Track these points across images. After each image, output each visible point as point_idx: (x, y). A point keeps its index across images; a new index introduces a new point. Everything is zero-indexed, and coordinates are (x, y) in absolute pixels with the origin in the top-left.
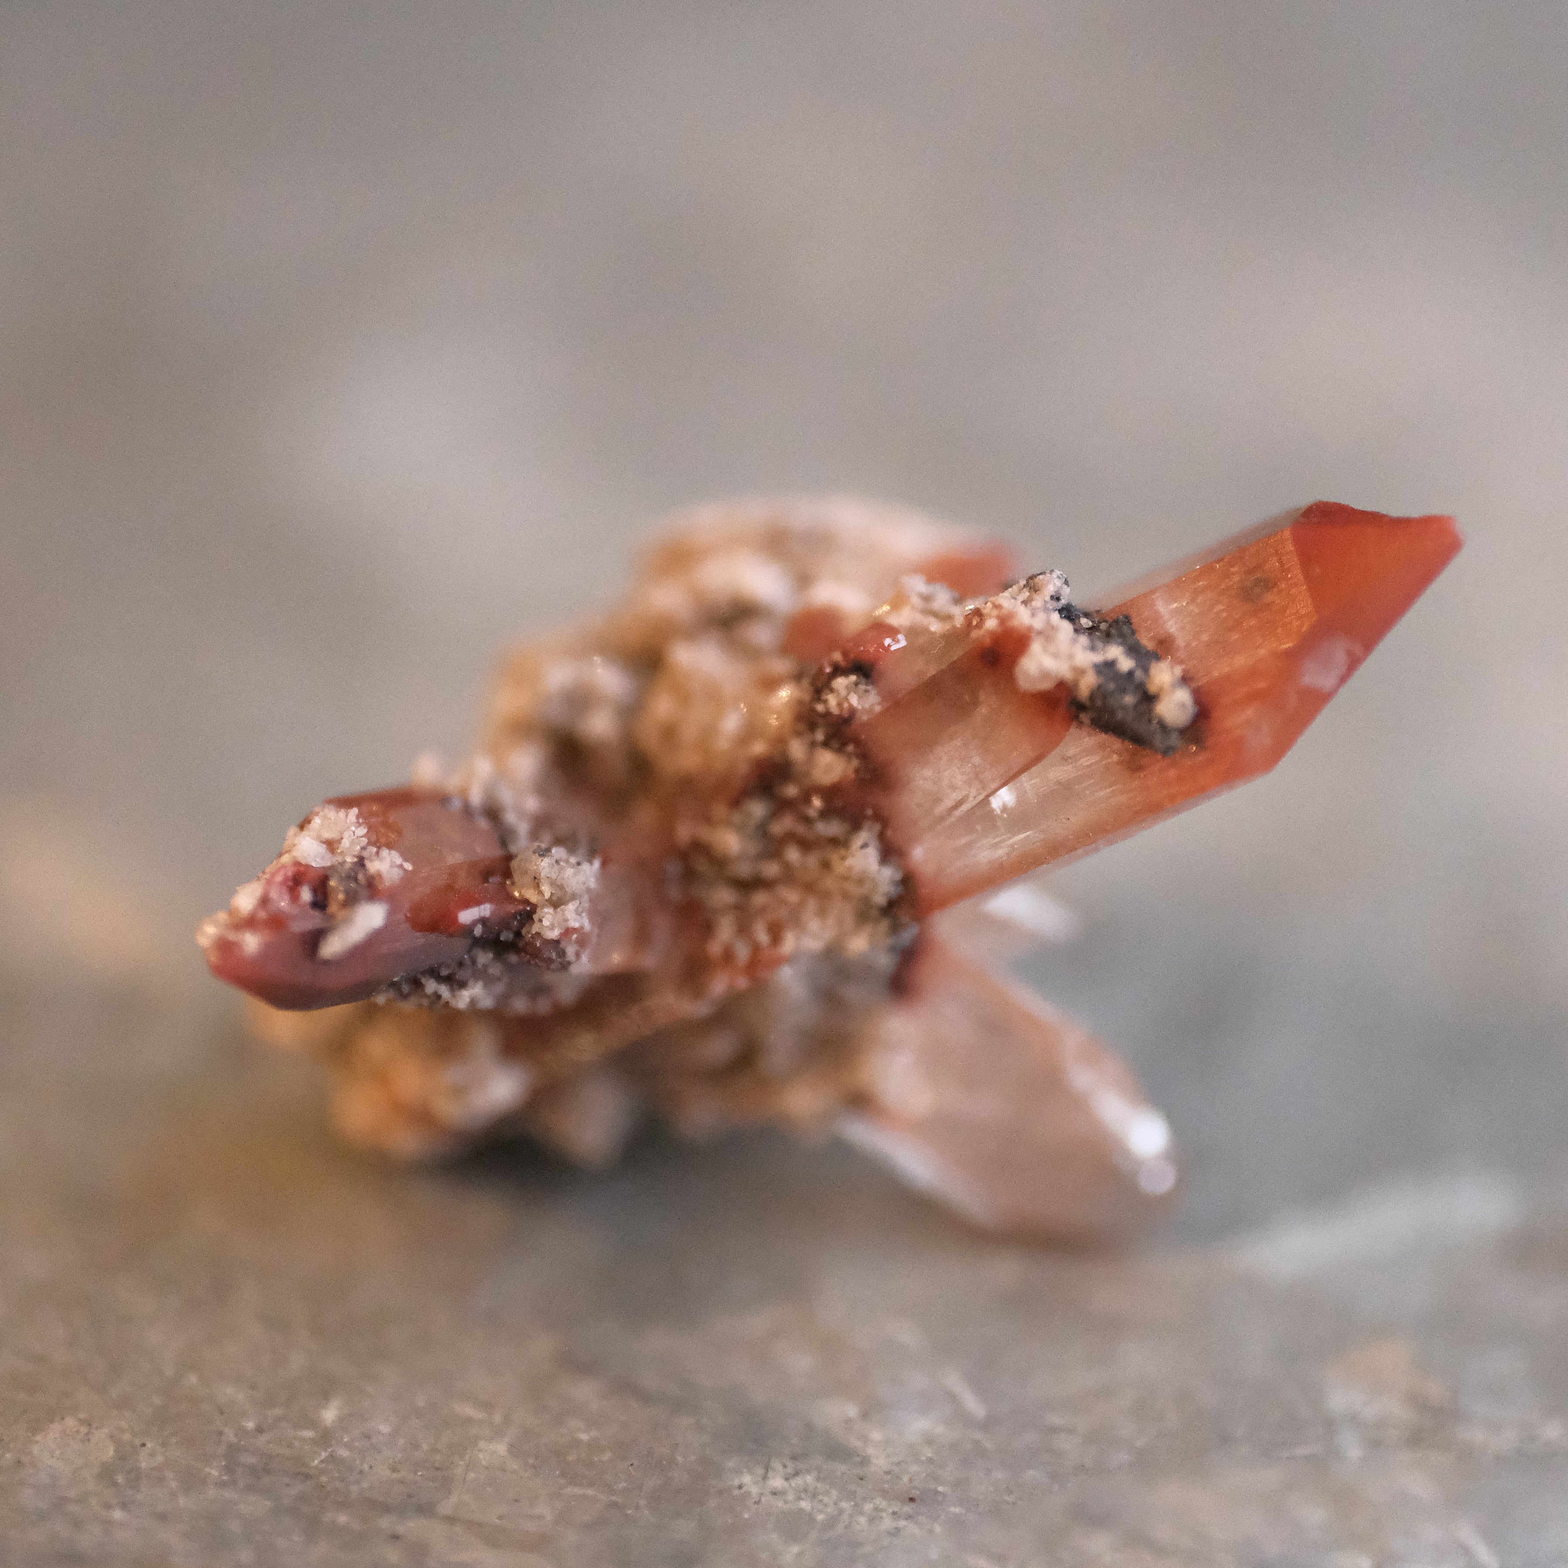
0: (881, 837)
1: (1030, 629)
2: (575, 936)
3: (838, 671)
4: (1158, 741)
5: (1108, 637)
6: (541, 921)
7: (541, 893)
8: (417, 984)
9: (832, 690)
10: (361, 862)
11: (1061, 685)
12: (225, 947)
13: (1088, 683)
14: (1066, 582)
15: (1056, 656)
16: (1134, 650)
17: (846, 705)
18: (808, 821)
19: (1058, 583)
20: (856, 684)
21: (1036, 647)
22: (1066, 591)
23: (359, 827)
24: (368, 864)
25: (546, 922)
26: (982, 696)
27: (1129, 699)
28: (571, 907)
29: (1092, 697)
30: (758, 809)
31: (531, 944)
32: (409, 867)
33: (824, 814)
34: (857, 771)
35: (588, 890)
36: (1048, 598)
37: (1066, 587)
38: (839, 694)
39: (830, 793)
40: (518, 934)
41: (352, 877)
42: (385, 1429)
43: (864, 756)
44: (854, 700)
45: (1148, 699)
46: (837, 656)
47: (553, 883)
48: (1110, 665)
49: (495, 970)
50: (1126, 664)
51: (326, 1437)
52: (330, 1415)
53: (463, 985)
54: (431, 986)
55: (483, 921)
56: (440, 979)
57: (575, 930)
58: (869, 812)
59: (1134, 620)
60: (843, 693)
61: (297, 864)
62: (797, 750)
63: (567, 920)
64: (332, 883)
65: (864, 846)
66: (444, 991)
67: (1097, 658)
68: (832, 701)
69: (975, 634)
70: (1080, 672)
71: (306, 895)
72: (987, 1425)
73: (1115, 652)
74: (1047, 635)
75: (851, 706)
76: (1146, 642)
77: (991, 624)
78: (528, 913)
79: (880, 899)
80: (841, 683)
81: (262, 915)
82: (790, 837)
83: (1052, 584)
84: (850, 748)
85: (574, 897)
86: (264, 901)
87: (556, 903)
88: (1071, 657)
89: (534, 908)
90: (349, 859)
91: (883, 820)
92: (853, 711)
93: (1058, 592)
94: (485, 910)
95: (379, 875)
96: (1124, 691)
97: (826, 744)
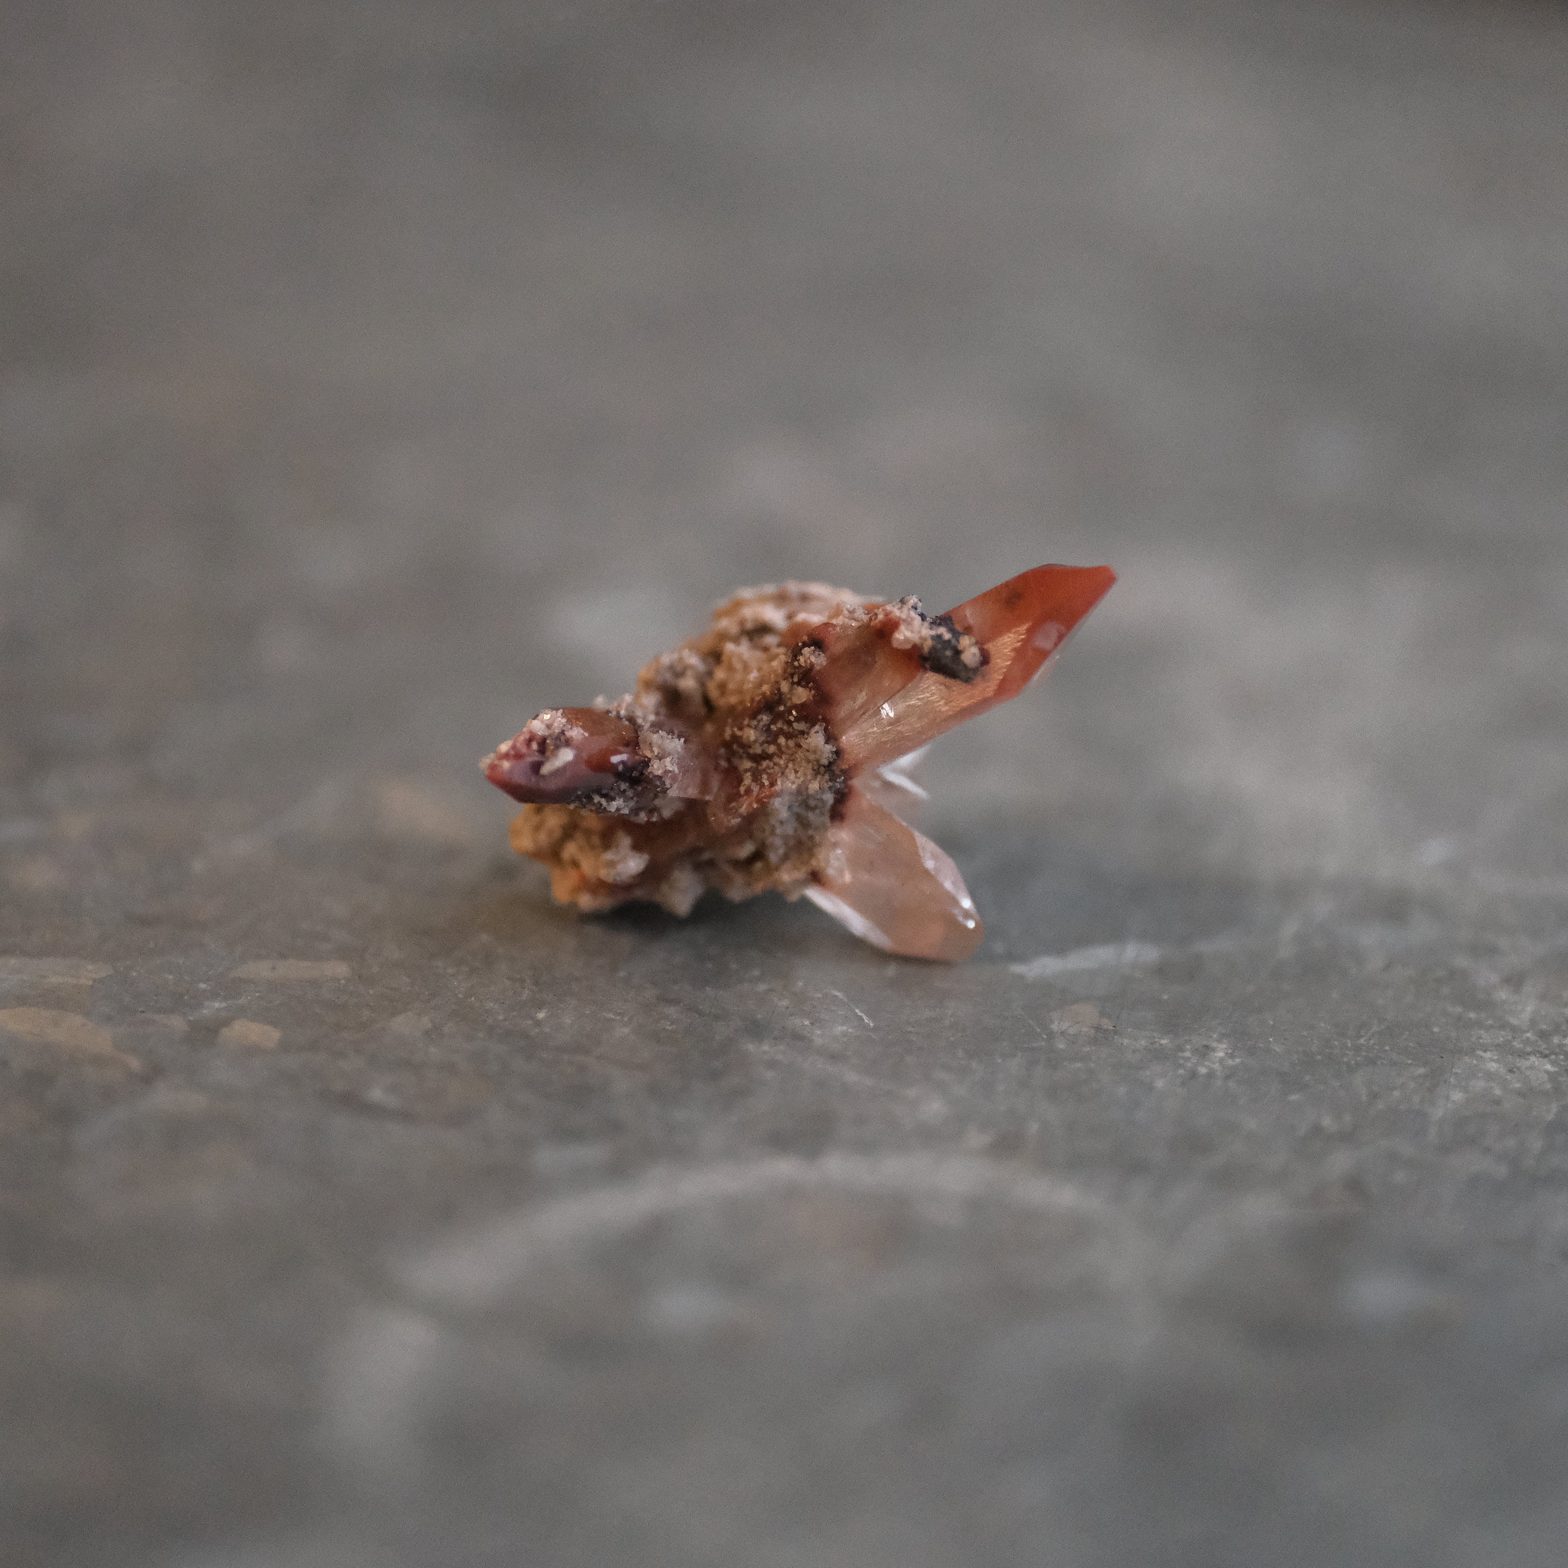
0: (826, 730)
1: (900, 618)
2: (670, 774)
3: (805, 645)
4: (963, 674)
5: (940, 625)
6: (652, 766)
7: (652, 751)
8: (590, 799)
9: (802, 655)
10: (563, 732)
11: (915, 646)
12: (493, 767)
13: (928, 645)
14: (920, 600)
15: (912, 632)
16: (952, 630)
17: (809, 662)
18: (789, 723)
19: (916, 600)
20: (814, 651)
21: (902, 628)
22: (920, 604)
23: (563, 718)
24: (566, 733)
25: (655, 766)
26: (877, 659)
27: (948, 653)
28: (668, 759)
29: (930, 653)
30: (765, 718)
31: (647, 777)
32: (586, 735)
33: (797, 719)
34: (814, 696)
35: (678, 753)
36: (910, 607)
37: (919, 602)
38: (805, 655)
39: (801, 708)
40: (642, 774)
41: (558, 738)
42: (568, 1021)
43: (817, 688)
44: (813, 659)
45: (957, 653)
46: (805, 638)
47: (659, 747)
48: (939, 637)
49: (630, 793)
50: (947, 636)
51: (538, 1023)
52: (541, 1015)
53: (613, 799)
54: (597, 799)
55: (623, 762)
56: (603, 796)
57: (670, 771)
58: (820, 717)
59: (954, 619)
60: (808, 655)
61: (531, 732)
62: (785, 687)
63: (666, 766)
64: (548, 741)
65: (817, 732)
66: (603, 801)
67: (933, 633)
68: (802, 659)
69: (872, 624)
70: (924, 639)
71: (535, 746)
72: (875, 1029)
73: (942, 630)
74: (909, 622)
75: (811, 662)
76: (958, 628)
77: (881, 617)
78: (646, 763)
79: (825, 762)
80: (806, 650)
81: (512, 753)
82: (781, 731)
83: (913, 600)
84: (811, 684)
85: (669, 755)
86: (514, 747)
87: (660, 758)
88: (920, 632)
89: (650, 760)
90: (557, 731)
91: (826, 721)
92: (812, 665)
93: (916, 604)
94: (624, 757)
95: (572, 737)
96: (946, 649)
97: (799, 684)
